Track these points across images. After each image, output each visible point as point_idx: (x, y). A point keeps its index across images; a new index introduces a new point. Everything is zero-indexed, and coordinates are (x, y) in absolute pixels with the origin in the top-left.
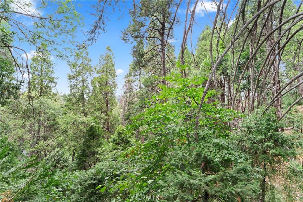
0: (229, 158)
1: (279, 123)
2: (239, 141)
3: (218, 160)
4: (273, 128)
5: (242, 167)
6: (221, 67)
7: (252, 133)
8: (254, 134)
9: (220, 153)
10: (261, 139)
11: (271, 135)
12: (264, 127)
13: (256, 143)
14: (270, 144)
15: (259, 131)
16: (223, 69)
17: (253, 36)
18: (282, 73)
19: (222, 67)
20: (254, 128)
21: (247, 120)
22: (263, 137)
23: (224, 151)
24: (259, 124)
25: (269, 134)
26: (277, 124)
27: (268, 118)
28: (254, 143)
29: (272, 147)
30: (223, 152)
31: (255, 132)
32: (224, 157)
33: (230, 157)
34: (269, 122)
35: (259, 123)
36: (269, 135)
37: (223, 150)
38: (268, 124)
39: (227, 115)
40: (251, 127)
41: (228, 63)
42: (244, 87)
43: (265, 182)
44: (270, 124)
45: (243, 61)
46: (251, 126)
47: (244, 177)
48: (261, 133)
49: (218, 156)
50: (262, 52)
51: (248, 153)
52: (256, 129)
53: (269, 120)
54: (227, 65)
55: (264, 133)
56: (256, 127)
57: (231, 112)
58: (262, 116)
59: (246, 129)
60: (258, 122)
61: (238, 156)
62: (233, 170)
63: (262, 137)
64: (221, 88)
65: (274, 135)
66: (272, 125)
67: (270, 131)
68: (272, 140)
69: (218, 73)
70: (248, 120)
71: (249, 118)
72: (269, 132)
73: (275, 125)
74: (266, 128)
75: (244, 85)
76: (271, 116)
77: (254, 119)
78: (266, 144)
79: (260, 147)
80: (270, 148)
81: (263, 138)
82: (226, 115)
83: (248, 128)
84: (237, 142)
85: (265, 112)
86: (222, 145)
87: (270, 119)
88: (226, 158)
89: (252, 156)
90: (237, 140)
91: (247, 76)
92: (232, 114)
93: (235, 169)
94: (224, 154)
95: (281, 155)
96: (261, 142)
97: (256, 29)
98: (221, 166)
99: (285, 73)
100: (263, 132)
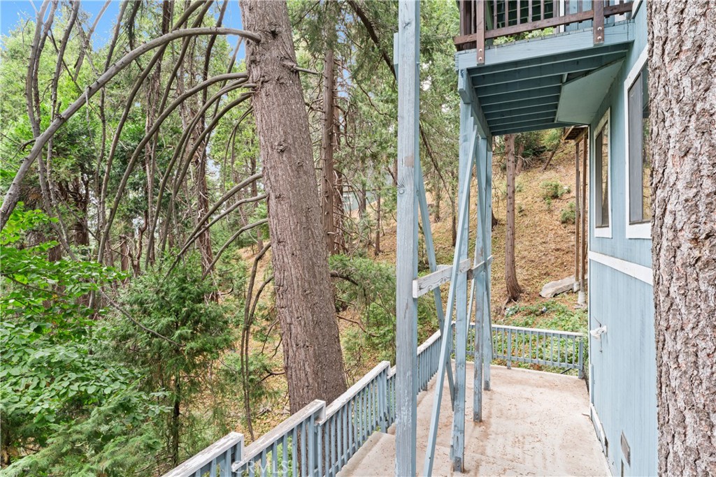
0: (81, 392)
1: (202, 285)
2: (119, 338)
3: (46, 406)
4: (191, 297)
5: (114, 403)
6: (76, 150)
7: (149, 315)
8: (153, 315)
9: (52, 386)
10: (169, 325)
11: (187, 311)
12: (175, 297)
13: (157, 337)
14: (186, 331)
15: (164, 307)
16: (79, 157)
17: (152, 90)
18: (215, 183)
19: (79, 151)
20: (153, 301)
21: (138, 285)
22: (173, 319)
23: (66, 376)
24: (163, 291)
25: (184, 309)
26: (198, 288)
27: (181, 276)
28: (154, 335)
29: (189, 336)
30: (62, 380)
31: (156, 312)
32: (65, 394)
33: (83, 389)
34: (184, 285)
35: (164, 288)
36: (183, 312)
37: (63, 375)
38: (182, 290)
39: (78, 278)
40: (146, 300)
41: (96, 143)
42: (136, 208)
43: (180, 416)
44: (186, 288)
45: (132, 144)
46: (146, 298)
47: (124, 425)
48: (169, 311)
49: (46, 395)
50: (174, 134)
51: (140, 363)
52: (157, 303)
53: (184, 280)
54: (93, 148)
55: (174, 311)
56: (158, 300)
57: (90, 269)
58: (169, 272)
59: (136, 307)
60: (161, 287)
61: (108, 379)
62: (90, 421)
63: (170, 319)
64: (77, 205)
65: (192, 310)
66: (190, 290)
67: (186, 304)
68: (190, 322)
69: (66, 164)
70: (140, 286)
71: (141, 281)
72: (185, 307)
73: (194, 289)
74: (179, 298)
75: (135, 203)
76: (188, 272)
77: (154, 280)
78: (178, 332)
79: (165, 343)
80: (186, 339)
81: (172, 321)
82: (74, 277)
83: (141, 304)
84: (114, 343)
85: (175, 263)
86: (61, 362)
87: (186, 277)
88: (71, 394)
89: (149, 368)
90: (114, 337)
91: (141, 182)
92: (94, 274)
93: (97, 415)
94: (66, 384)
95: (205, 350)
96: (168, 331)
97: (158, 77)
98: (54, 423)
99: (219, 184)
100: (171, 308)
